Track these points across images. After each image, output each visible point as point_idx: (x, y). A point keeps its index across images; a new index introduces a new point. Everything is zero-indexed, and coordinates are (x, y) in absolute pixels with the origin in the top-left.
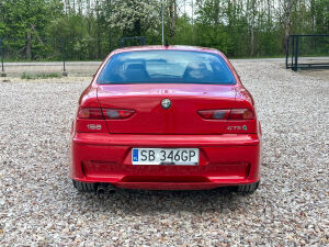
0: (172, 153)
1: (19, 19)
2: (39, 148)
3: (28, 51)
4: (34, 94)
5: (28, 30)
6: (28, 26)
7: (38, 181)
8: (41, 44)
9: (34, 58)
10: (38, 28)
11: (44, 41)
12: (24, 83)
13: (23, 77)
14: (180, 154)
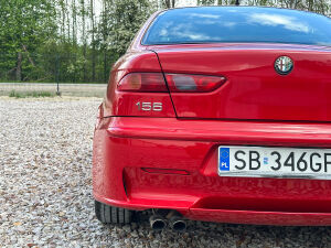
0: (292, 155)
1: (10, 39)
2: (34, 164)
3: (18, 73)
4: (25, 110)
5: (19, 51)
6: (20, 46)
7: (35, 207)
8: (32, 65)
9: (24, 79)
10: (29, 49)
11: (36, 63)
12: (13, 100)
13: (12, 95)
14: (307, 158)
